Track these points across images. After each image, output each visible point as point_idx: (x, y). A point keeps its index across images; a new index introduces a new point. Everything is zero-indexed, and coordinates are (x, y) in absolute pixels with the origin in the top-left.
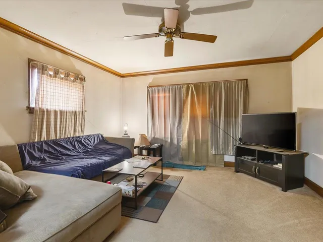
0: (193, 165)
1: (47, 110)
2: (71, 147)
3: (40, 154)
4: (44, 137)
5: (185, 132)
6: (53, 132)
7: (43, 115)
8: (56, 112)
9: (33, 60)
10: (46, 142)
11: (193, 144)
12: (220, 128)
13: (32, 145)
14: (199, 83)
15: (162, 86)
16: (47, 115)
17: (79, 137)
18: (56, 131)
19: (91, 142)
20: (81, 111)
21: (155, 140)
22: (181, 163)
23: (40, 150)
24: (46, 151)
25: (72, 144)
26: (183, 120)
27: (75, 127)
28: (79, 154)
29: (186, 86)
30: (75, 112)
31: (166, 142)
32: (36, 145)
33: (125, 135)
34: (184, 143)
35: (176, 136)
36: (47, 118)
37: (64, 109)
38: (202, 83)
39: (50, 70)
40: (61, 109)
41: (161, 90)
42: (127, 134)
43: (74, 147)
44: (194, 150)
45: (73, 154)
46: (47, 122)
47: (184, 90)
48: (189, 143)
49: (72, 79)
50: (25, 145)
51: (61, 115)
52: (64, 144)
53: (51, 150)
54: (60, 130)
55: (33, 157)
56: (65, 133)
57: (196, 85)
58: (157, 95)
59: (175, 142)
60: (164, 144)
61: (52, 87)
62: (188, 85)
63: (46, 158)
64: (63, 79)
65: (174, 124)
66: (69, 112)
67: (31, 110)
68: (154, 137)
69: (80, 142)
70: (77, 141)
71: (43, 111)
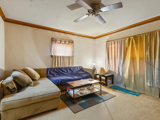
0: (133, 91)
1: (57, 56)
2: (66, 71)
3: (53, 72)
4: (56, 66)
5: (127, 68)
6: (60, 65)
7: (56, 58)
8: (61, 57)
9: (53, 38)
10: (56, 68)
11: (132, 76)
12: (155, 67)
13: (51, 69)
14: (137, 35)
15: (113, 40)
16: (57, 58)
17: (70, 67)
18: (61, 64)
19: (75, 70)
20: (72, 56)
21: (109, 71)
22: (124, 88)
23: (54, 71)
24: (56, 72)
25: (66, 70)
26: (126, 61)
27: (69, 63)
28: (68, 74)
29: (128, 38)
30: (69, 57)
31: (116, 73)
32: (53, 69)
33: (94, 67)
34: (126, 75)
35: (121, 71)
36: (57, 59)
37: (64, 55)
38: (140, 35)
39: (58, 41)
40: (63, 55)
41: (113, 43)
42: (95, 67)
43: (67, 71)
44: (133, 81)
45: (66, 74)
46: (57, 60)
47: (127, 41)
48: (130, 76)
49: (68, 43)
50: (49, 69)
51: (63, 58)
52: (63, 70)
53: (57, 71)
54: (63, 64)
55: (50, 73)
56: (65, 65)
57: (135, 37)
58: (110, 46)
59: (121, 74)
60: (114, 74)
61: (59, 47)
62: (129, 38)
63: (55, 74)
64: (63, 43)
65: (120, 63)
66: (66, 57)
67: (52, 56)
68: (109, 70)
69: (70, 69)
70: (69, 69)
71: (56, 57)
